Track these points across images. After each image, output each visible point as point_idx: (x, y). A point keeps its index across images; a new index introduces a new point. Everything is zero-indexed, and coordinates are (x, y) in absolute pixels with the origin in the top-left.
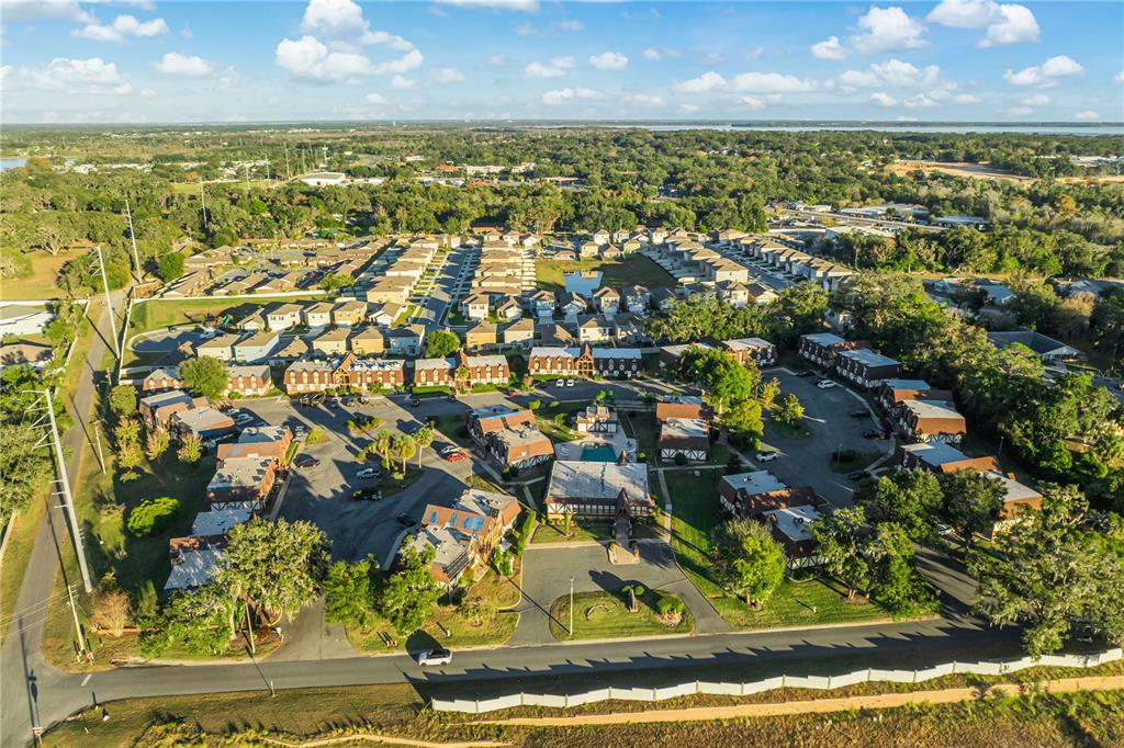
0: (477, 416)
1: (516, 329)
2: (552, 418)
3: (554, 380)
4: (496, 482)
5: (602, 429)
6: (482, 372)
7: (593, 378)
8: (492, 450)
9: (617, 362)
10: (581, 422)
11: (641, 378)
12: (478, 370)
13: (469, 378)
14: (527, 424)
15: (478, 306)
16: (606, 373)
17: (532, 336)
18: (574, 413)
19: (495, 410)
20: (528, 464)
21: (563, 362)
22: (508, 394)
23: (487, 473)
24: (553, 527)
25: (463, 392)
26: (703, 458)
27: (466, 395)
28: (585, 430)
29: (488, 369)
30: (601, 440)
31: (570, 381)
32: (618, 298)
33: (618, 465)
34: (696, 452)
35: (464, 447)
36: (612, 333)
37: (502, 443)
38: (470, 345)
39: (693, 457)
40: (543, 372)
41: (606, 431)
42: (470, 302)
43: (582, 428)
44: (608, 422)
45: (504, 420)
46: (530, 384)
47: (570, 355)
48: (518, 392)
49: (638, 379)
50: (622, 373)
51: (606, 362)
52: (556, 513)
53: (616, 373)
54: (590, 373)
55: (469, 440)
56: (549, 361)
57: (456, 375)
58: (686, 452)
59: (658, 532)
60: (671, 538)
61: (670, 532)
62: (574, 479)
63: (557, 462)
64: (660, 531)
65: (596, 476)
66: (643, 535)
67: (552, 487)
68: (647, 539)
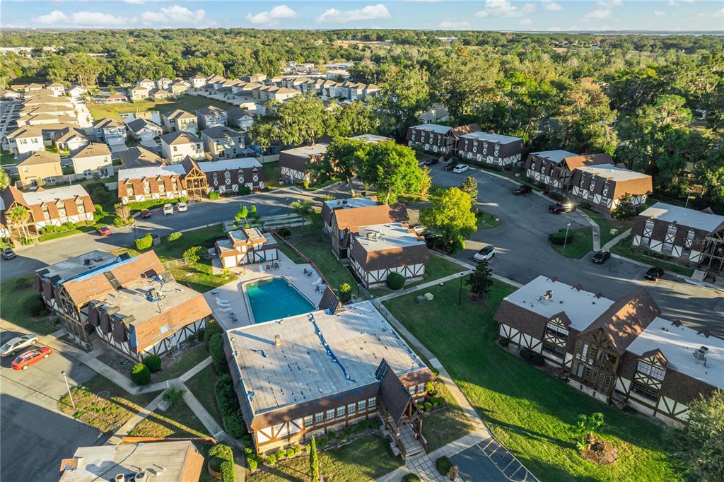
0: (57, 278)
1: (87, 155)
2: (180, 257)
3: (159, 207)
4: (121, 392)
5: (257, 258)
6: (52, 209)
7: (208, 197)
8: (99, 331)
9: (234, 174)
10: (228, 255)
11: (266, 190)
12: (44, 207)
13: (31, 219)
14: (151, 274)
15: (28, 140)
16: (223, 189)
17: (110, 162)
18: (211, 243)
19: (87, 262)
20: (174, 342)
21: (166, 182)
22: (98, 233)
23: (99, 376)
24: (274, 471)
25: (24, 241)
26: (421, 272)
27: (32, 245)
28: (234, 264)
29: (60, 205)
30: (263, 275)
31: (181, 204)
32: (195, 119)
33: (332, 312)
34: (411, 267)
35: (44, 333)
36: (207, 149)
37: (118, 320)
38: (26, 181)
39: (409, 274)
40: (139, 198)
41: (263, 260)
42: (16, 136)
43: (230, 262)
44: (265, 248)
45: (110, 277)
46: (127, 215)
47: (173, 173)
48: (112, 229)
49: (262, 191)
50: (241, 186)
51: (221, 175)
52: (273, 439)
53: (235, 188)
54: (203, 192)
55: (51, 318)
56: (146, 184)
57: (9, 221)
58: (400, 269)
59: (462, 422)
60: (486, 426)
61: (475, 413)
62: (280, 359)
63: (231, 332)
64: (463, 417)
65: (311, 343)
66: (441, 435)
67: (251, 390)
68: (454, 442)
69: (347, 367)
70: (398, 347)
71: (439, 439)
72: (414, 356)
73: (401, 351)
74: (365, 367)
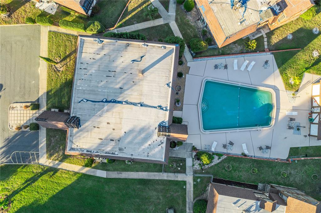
33: (161, 126)
59: (54, 155)
60: (46, 166)
61: (55, 167)
62: (124, 69)
63: (173, 49)
64: (56, 158)
65: (132, 95)
66: (52, 139)
67: (103, 43)
68: (45, 142)
69: (95, 105)
70: (98, 147)
71: (51, 136)
72: (83, 151)
73: (92, 146)
74: (90, 115)
